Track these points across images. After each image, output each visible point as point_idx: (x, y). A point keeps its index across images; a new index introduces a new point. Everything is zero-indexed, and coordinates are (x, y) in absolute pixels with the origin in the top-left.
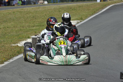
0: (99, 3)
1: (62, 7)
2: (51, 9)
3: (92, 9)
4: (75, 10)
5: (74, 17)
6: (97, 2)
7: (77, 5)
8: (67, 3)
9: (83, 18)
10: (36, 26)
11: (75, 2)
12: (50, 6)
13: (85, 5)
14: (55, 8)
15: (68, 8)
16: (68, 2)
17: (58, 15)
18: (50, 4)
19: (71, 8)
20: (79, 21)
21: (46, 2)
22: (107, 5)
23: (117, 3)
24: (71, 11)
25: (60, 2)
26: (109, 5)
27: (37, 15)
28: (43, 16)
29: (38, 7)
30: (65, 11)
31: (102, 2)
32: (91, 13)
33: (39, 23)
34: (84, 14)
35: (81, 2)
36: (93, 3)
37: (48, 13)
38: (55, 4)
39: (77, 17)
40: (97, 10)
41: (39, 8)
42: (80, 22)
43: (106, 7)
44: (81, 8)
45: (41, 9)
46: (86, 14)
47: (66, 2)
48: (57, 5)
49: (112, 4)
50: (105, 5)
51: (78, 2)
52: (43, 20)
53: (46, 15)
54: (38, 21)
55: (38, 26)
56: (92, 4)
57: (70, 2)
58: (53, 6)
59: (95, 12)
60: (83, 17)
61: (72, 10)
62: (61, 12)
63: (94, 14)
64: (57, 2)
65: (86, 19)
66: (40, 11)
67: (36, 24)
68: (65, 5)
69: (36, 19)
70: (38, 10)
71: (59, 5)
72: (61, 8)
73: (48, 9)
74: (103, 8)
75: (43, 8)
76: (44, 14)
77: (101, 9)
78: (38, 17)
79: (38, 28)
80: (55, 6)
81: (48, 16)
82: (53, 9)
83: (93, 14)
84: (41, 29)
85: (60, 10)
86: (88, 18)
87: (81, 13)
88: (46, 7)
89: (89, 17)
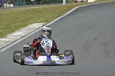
0: (64, 5)
1: (28, 9)
2: (17, 12)
3: (57, 11)
4: (41, 12)
5: (40, 19)
6: (62, 4)
7: (43, 8)
8: (32, 6)
9: (49, 21)
10: (2, 29)
11: (41, 5)
12: (16, 9)
13: (51, 7)
14: (21, 11)
15: (34, 11)
16: (34, 5)
17: (24, 18)
18: (16, 7)
19: (37, 11)
20: (45, 23)
21: (12, 5)
22: (73, 7)
23: (82, 5)
24: (36, 13)
25: (25, 5)
26: (74, 7)
27: (3, 18)
28: (9, 19)
29: (3, 10)
30: (31, 13)
31: (67, 4)
32: (57, 16)
33: (5, 26)
34: (50, 16)
35: (46, 5)
36: (59, 5)
37: (14, 15)
38: (21, 6)
39: (43, 20)
40: (63, 12)
41: (5, 11)
42: (45, 25)
43: (72, 9)
44: (46, 10)
45: (7, 12)
46: (52, 16)
47: (32, 4)
48: (23, 7)
49: (77, 6)
50: (70, 8)
51: (43, 5)
52: (8, 22)
53: (12, 18)
54: (4, 24)
55: (4, 29)
56: (58, 7)
57: (36, 5)
58: (19, 8)
59: (60, 14)
60: (49, 19)
61: (38, 12)
62: (26, 15)
63: (60, 16)
64: (23, 5)
65: (51, 21)
66: (6, 14)
67: (2, 26)
68: (31, 8)
69: (2, 22)
70: (4, 13)
71: (25, 8)
72: (26, 11)
73: (14, 12)
74: (68, 11)
75: (9, 11)
76: (10, 17)
77: (66, 11)
78: (4, 20)
79: (4, 30)
80: (21, 8)
81: (14, 19)
82: (19, 12)
83: (58, 17)
84: (7, 32)
85: (26, 12)
86: (53, 20)
87: (47, 15)
88: (11, 10)
89: (55, 19)
